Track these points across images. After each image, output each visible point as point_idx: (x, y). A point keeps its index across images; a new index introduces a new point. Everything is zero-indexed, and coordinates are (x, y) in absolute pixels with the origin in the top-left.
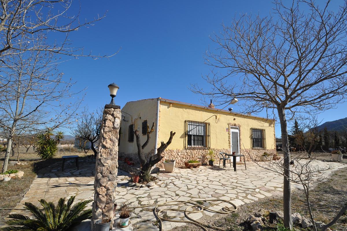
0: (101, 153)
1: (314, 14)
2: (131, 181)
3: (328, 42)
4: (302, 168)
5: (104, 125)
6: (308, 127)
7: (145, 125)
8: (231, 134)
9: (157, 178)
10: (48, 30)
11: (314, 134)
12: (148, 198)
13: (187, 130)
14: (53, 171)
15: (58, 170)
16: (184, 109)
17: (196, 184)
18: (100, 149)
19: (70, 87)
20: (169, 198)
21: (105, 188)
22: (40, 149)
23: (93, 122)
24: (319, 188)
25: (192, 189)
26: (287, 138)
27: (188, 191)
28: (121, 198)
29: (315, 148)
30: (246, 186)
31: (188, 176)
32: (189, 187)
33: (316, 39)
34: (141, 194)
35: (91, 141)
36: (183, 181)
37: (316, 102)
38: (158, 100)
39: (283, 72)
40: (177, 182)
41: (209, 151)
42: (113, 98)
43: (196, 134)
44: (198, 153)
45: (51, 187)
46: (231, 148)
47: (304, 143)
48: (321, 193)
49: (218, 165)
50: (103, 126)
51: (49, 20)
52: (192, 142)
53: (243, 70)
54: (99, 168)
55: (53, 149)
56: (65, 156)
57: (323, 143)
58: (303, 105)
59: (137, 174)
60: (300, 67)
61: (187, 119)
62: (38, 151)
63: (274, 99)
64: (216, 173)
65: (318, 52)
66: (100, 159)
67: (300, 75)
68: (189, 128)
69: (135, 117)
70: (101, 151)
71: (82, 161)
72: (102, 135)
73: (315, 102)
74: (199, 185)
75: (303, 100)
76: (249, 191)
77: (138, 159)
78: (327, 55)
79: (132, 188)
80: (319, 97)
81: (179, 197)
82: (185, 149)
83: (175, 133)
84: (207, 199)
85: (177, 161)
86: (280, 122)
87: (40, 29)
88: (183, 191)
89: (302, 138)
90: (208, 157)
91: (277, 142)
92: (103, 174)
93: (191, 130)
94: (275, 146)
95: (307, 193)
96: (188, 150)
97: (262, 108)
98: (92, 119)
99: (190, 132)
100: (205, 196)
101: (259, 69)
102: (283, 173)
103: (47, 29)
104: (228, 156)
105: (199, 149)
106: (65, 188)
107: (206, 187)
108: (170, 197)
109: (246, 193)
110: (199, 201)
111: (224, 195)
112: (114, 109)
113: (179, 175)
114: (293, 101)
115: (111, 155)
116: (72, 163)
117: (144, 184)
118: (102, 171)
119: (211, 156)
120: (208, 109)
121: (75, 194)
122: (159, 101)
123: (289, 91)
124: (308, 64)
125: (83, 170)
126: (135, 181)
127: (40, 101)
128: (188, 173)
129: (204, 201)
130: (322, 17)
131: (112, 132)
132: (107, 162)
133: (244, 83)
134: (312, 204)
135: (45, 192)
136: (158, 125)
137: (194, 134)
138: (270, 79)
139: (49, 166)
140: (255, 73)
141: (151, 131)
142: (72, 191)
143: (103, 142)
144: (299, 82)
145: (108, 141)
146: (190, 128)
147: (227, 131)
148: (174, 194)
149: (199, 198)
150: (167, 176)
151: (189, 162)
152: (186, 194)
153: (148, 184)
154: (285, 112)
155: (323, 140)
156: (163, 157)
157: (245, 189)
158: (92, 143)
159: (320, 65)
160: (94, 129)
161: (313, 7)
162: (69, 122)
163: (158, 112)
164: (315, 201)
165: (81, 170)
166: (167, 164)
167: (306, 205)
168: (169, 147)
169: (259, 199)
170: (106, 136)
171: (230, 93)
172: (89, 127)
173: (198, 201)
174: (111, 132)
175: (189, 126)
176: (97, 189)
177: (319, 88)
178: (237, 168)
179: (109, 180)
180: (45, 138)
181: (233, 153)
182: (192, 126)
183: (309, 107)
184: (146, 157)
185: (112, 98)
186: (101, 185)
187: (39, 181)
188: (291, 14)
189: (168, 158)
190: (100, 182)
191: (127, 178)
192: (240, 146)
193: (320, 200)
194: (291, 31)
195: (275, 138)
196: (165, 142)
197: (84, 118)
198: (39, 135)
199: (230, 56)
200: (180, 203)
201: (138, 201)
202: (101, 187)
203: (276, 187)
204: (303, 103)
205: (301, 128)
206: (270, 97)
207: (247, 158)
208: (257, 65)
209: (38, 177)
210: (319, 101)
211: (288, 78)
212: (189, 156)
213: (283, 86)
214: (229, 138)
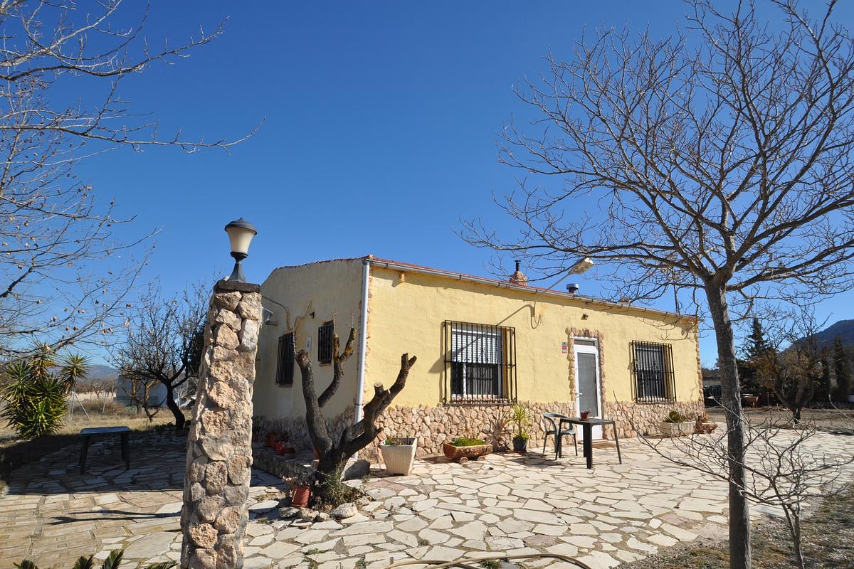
0: (202, 423)
1: (796, 31)
2: (287, 502)
3: (835, 106)
4: (779, 460)
5: (212, 340)
6: (790, 336)
7: (326, 334)
8: (576, 359)
9: (362, 493)
10: (59, 70)
11: (807, 355)
12: (337, 553)
13: (449, 349)
14: (53, 473)
15: (69, 471)
16: (441, 289)
17: (479, 507)
18: (199, 413)
19: (109, 225)
20: (400, 551)
21: (214, 527)
22: (15, 407)
23: (174, 326)
24: (827, 511)
25: (467, 522)
26: (733, 371)
27: (455, 531)
28: (258, 555)
29: (811, 398)
30: (620, 510)
31: (453, 484)
32: (459, 517)
33: (804, 99)
34: (315, 543)
35: (167, 382)
36: (440, 501)
37: (810, 270)
38: (365, 264)
39: (719, 187)
40: (421, 504)
41: (513, 411)
42: (240, 263)
43: (474, 362)
44: (480, 415)
45: (49, 522)
46: (578, 399)
47: (780, 381)
48: (832, 526)
49: (539, 451)
50: (211, 344)
51: (60, 41)
52: (465, 384)
53: (607, 182)
54: (197, 467)
55: (54, 407)
56: (88, 427)
57: (834, 382)
58: (775, 278)
59: (304, 483)
60: (764, 175)
61: (450, 318)
62: (9, 413)
63: (694, 262)
64: (534, 474)
65: (811, 135)
66: (200, 442)
67: (764, 196)
68: (454, 344)
69: (298, 311)
70: (203, 416)
71: (140, 442)
72: (206, 370)
73: (806, 270)
74: (487, 513)
75: (774, 264)
76: (631, 526)
77: (306, 435)
78: (837, 143)
79: (289, 522)
80: (819, 258)
81: (429, 550)
82: (445, 405)
83: (414, 359)
84: (511, 553)
85: (422, 440)
86: (713, 325)
87: (35, 68)
88: (440, 531)
89: (774, 370)
90: (511, 427)
91: (704, 379)
92: (208, 486)
93: (462, 349)
94: (700, 392)
95: (794, 529)
96: (452, 409)
97: (663, 287)
98: (169, 318)
99: (459, 356)
100: (505, 543)
101: (651, 179)
102: (727, 476)
103: (55, 68)
104: (568, 425)
105: (483, 405)
106: (91, 526)
107: (506, 517)
108: (403, 551)
109: (622, 532)
110: (488, 559)
111: (559, 541)
112: (242, 292)
113: (427, 482)
114: (747, 267)
115: (233, 429)
116: (109, 448)
117: (324, 510)
118: (205, 476)
119: (519, 425)
120: (509, 287)
121: (119, 542)
122: (368, 267)
123: (735, 240)
124: (784, 167)
125: (142, 471)
126: (298, 504)
127: (21, 268)
128: (454, 476)
129: (501, 559)
130: (817, 42)
131: (236, 360)
132: (221, 449)
133: (611, 215)
134: (808, 559)
135: (32, 537)
136: (365, 335)
137: (470, 361)
138: (683, 208)
139: (43, 460)
140: (641, 191)
141: (345, 354)
142: (112, 534)
143: (208, 392)
144: (763, 215)
145: (225, 387)
146: (459, 342)
147: (565, 351)
148: (413, 541)
149: (489, 549)
150: (392, 486)
151: (457, 443)
152: (451, 538)
153: (337, 511)
154: (727, 297)
155: (833, 373)
156: (380, 430)
157: (619, 521)
158: (170, 389)
159: (818, 168)
160: (177, 347)
161: (794, 14)
162: (104, 327)
163: (365, 298)
164: (815, 552)
165: (137, 471)
166: (392, 449)
167: (792, 563)
168: (398, 401)
169: (661, 549)
170: (217, 372)
171: (573, 246)
172: (160, 341)
173: (484, 560)
174: (233, 361)
175: (454, 336)
176: (190, 531)
177: (816, 231)
178: (595, 458)
179: (227, 504)
180: (31, 376)
181: (584, 415)
182: (464, 337)
183: (792, 285)
184: (330, 430)
185: (237, 261)
186: (202, 519)
187: (12, 503)
188: (736, 33)
189: (394, 433)
190: (198, 510)
191: (274, 494)
192: (602, 394)
193: (830, 548)
194: (737, 77)
195: (699, 369)
196: (387, 387)
197: (145, 317)
198: (16, 367)
199: (571, 142)
200: (432, 565)
201: (308, 563)
202: (202, 526)
203: (708, 513)
204: (775, 273)
205: (772, 339)
206: (685, 255)
207: (622, 430)
208: (645, 168)
209: (11, 493)
210: (819, 269)
211: (731, 204)
212: (457, 424)
213: (720, 227)
214: (571, 372)
